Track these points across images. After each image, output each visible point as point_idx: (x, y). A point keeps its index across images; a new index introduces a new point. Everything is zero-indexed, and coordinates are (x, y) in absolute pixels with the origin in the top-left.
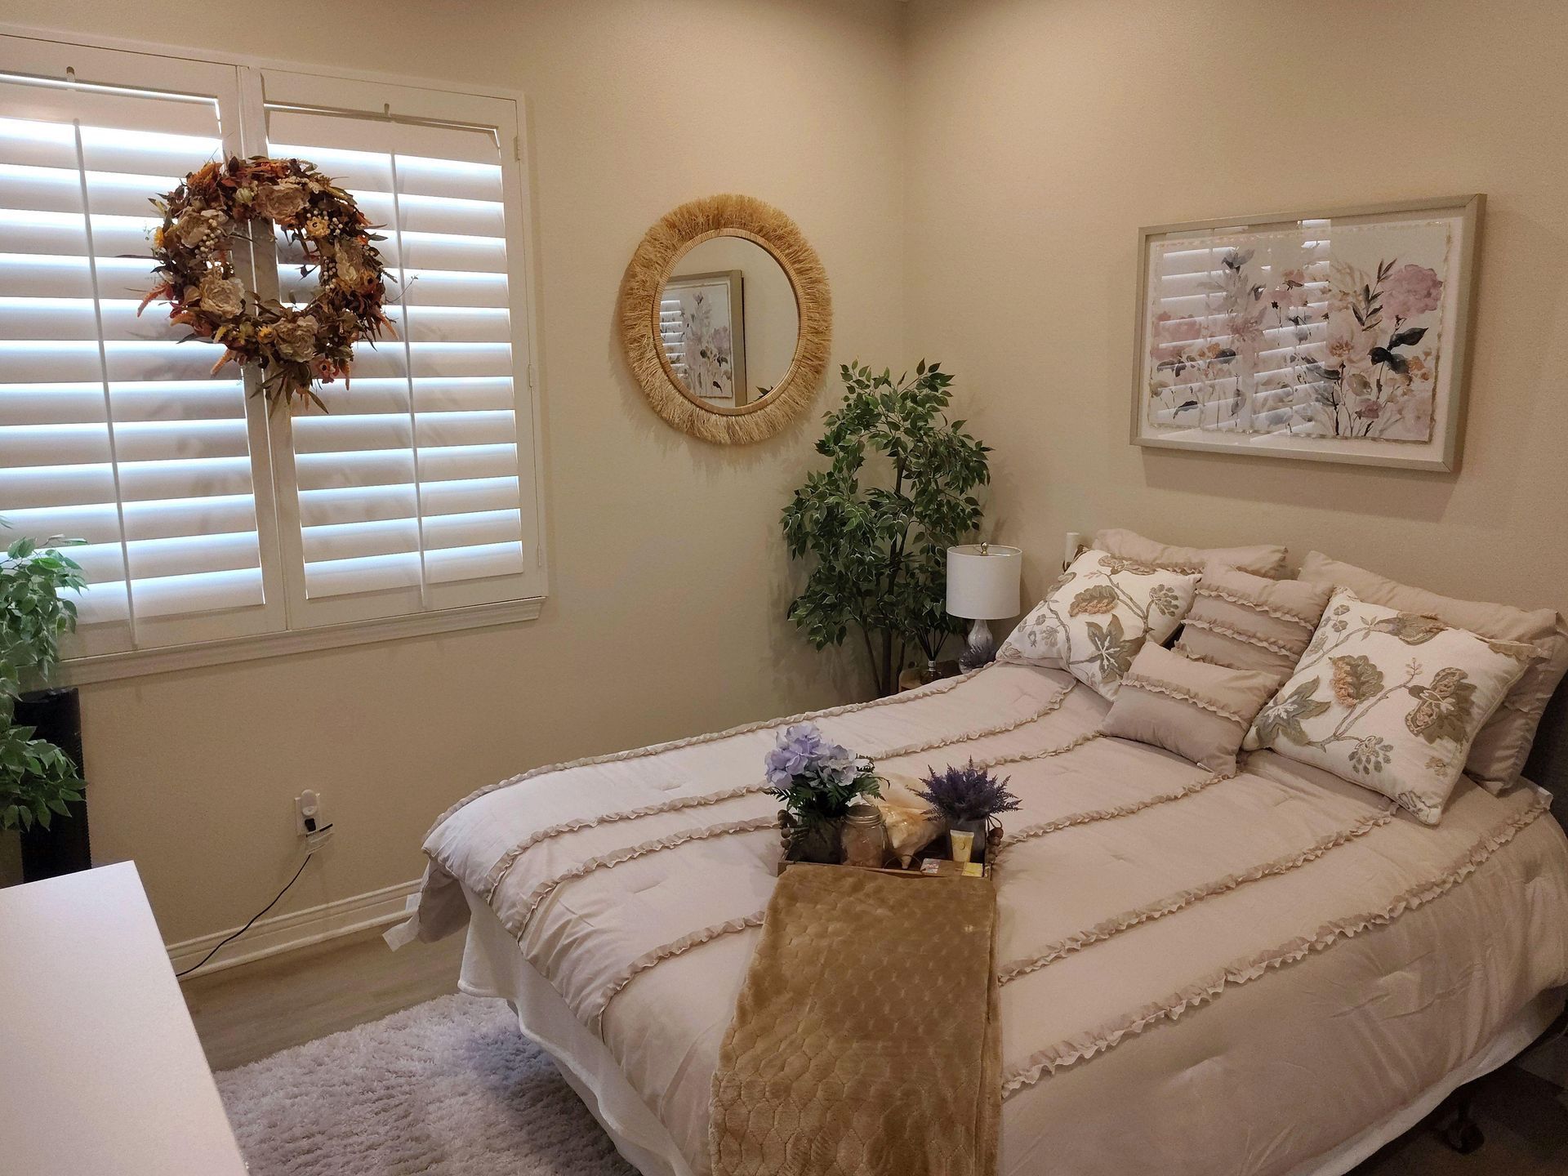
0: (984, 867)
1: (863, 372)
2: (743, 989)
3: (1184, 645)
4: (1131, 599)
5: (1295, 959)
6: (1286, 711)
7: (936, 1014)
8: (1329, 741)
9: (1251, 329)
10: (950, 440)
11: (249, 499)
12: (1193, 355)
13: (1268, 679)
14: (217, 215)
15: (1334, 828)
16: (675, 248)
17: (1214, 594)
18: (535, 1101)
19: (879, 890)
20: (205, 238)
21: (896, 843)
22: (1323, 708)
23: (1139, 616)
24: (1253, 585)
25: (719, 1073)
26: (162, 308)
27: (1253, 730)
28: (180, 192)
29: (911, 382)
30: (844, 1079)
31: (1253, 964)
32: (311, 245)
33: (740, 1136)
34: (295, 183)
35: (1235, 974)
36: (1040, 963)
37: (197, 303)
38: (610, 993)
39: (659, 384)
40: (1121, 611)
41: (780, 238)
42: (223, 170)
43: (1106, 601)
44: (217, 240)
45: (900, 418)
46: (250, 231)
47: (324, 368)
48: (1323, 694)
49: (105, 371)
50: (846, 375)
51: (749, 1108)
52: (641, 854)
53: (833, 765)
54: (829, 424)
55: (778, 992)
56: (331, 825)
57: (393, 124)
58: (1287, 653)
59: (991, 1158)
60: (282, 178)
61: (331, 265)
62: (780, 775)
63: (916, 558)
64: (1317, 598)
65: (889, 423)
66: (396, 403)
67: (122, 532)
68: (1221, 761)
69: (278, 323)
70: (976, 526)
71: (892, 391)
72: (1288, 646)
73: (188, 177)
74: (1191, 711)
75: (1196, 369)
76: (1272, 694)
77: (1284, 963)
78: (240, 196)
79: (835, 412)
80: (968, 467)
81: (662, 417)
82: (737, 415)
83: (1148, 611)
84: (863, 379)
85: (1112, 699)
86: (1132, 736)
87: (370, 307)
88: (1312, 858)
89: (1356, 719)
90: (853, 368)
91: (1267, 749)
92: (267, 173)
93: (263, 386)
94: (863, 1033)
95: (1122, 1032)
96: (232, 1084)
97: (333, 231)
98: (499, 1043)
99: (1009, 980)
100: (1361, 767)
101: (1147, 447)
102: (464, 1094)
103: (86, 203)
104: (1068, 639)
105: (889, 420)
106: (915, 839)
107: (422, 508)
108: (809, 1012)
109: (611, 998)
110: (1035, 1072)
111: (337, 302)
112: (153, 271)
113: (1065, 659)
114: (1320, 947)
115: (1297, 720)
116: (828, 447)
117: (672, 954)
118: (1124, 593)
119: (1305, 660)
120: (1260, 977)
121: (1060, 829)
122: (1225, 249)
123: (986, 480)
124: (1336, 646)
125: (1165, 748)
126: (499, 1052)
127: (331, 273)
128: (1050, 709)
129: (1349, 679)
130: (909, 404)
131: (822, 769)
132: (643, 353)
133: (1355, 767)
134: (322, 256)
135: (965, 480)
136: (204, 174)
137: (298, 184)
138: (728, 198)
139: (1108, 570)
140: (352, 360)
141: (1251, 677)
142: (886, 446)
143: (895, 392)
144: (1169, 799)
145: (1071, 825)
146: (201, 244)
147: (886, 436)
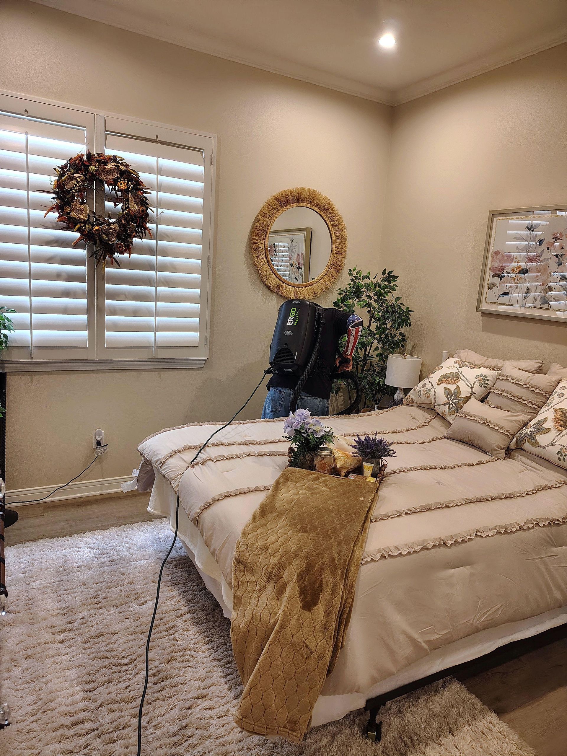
0: (376, 479)
1: (358, 272)
2: (256, 510)
3: (489, 401)
4: (467, 379)
5: (511, 531)
6: (531, 432)
7: (338, 527)
8: (548, 446)
9: (536, 259)
10: (394, 305)
11: (85, 301)
12: (509, 271)
13: (524, 417)
14: (80, 177)
15: (544, 483)
16: (278, 210)
17: (505, 378)
18: (176, 566)
19: (326, 481)
20: (74, 186)
21: (338, 466)
22: (548, 430)
23: (469, 386)
24: (523, 376)
25: (240, 539)
26: (54, 215)
27: (515, 439)
28: (66, 166)
29: (379, 279)
30: (292, 546)
31: (491, 530)
32: (119, 193)
33: (245, 565)
34: (114, 166)
35: (481, 533)
36: (391, 517)
37: (69, 213)
38: (203, 508)
39: (265, 270)
40: (461, 384)
41: (326, 209)
42: (85, 157)
43: (455, 379)
44: (79, 187)
45: (373, 295)
46: (95, 185)
47: (120, 247)
48: (548, 424)
49: (29, 240)
50: (350, 274)
51: (250, 553)
52: (227, 459)
53: (313, 428)
54: (340, 294)
55: (272, 512)
56: (107, 445)
57: (159, 144)
58: (536, 407)
59: (352, 586)
60: (109, 163)
61: (127, 203)
62: (290, 429)
63: (374, 358)
64: (552, 383)
65: (367, 296)
66: (150, 267)
67: (31, 310)
68: (498, 452)
69: (102, 226)
70: (403, 346)
71: (370, 282)
72: (537, 404)
73: (70, 159)
74: (487, 428)
75: (510, 277)
76: (525, 424)
77: (506, 532)
78: (90, 169)
79: (343, 289)
80: (401, 318)
81: (265, 285)
82: (300, 287)
83: (474, 385)
84: (358, 276)
85: (452, 422)
86: (459, 438)
87: (142, 222)
88: (531, 493)
89: (562, 436)
90: (354, 271)
91: (519, 448)
92: (103, 160)
93: (94, 253)
94: (303, 530)
95: (422, 546)
96: (52, 544)
97: (128, 188)
98: (165, 542)
99: (375, 521)
100: (562, 458)
101: (484, 313)
102: (147, 560)
103: (28, 168)
104: (435, 395)
105: (368, 294)
106: (347, 465)
107: (157, 314)
108: (283, 521)
109: (203, 510)
110: (379, 556)
111: (128, 219)
112: (52, 199)
113: (433, 404)
114: (525, 528)
115: (535, 436)
116: (339, 304)
117: (231, 495)
118: (463, 376)
119: (543, 410)
120: (493, 535)
121: (416, 470)
122: (528, 222)
123: (409, 325)
124: (558, 403)
125: (473, 446)
126: (165, 545)
127: (126, 206)
128: (424, 425)
129: (561, 419)
130: (378, 288)
131: (309, 429)
132: (260, 255)
133: (559, 458)
134: (123, 199)
135: (399, 324)
136: (77, 158)
137: (116, 166)
138: (304, 189)
139: (458, 366)
140: (132, 245)
141: (518, 415)
142: (365, 306)
143: (372, 282)
144: (470, 465)
145: (421, 469)
146: (73, 188)
147: (365, 301)
